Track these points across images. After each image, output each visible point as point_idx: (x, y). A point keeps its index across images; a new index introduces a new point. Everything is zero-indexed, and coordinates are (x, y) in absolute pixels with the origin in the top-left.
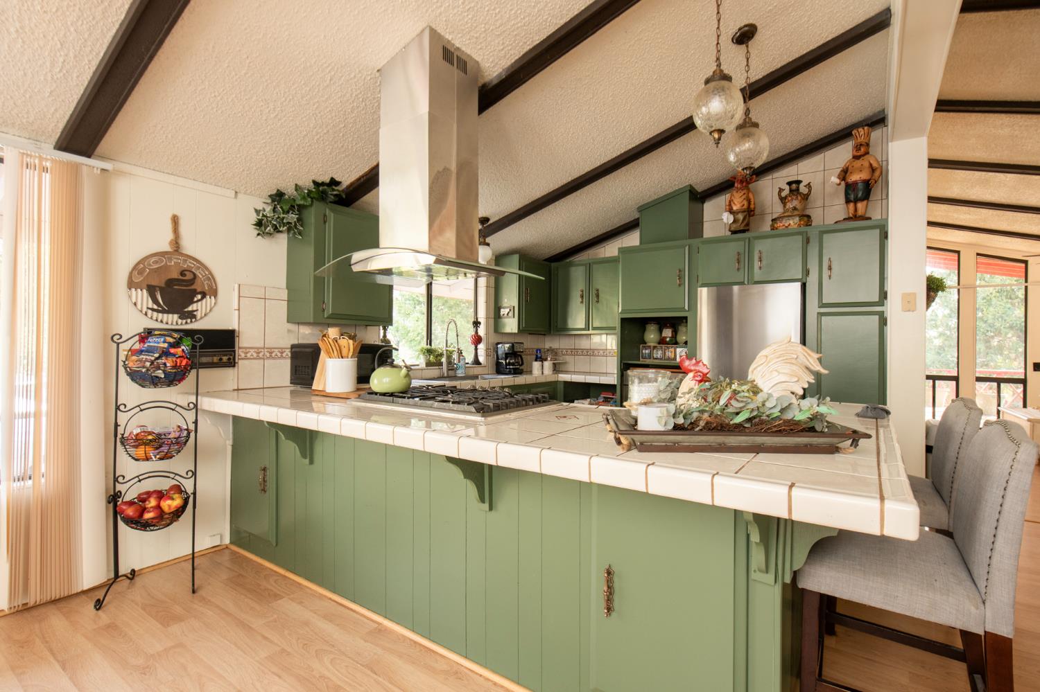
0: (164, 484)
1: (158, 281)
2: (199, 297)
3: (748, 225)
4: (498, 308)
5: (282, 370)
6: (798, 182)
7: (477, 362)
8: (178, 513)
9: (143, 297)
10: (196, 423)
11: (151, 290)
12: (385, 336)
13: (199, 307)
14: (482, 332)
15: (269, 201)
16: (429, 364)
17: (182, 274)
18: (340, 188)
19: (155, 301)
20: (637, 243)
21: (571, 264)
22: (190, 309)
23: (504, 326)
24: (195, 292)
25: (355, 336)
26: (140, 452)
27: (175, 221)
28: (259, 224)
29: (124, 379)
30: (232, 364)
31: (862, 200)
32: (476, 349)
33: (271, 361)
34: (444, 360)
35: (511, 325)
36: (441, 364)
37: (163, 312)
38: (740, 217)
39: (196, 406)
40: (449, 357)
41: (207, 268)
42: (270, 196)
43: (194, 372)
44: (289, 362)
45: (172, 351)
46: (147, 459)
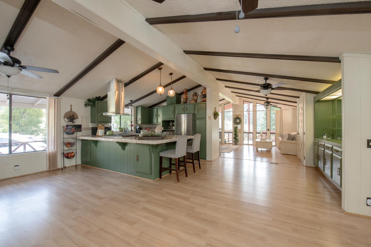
0: (71, 151)
1: (69, 117)
2: (75, 119)
3: (186, 101)
4: (137, 118)
5: (90, 132)
6: (196, 93)
7: (132, 130)
8: (74, 156)
9: (66, 119)
10: (76, 141)
11: (68, 118)
12: (110, 125)
13: (75, 121)
14: (133, 124)
15: (87, 100)
16: (120, 131)
17: (73, 115)
18: (101, 98)
19: (68, 120)
20: (166, 105)
21: (154, 108)
22: (74, 121)
23: (138, 122)
24: (74, 118)
25: (104, 125)
26: (68, 145)
27: (71, 105)
28: (86, 105)
29: (65, 133)
30: (81, 131)
31: (205, 97)
32: (132, 128)
33: (88, 130)
34: (123, 130)
35: (140, 122)
36: (123, 131)
37: (69, 122)
38: (185, 100)
39: (76, 138)
40: (125, 129)
41: (76, 114)
42: (88, 100)
43: (76, 132)
44: (91, 130)
45: (72, 129)
46: (69, 147)
